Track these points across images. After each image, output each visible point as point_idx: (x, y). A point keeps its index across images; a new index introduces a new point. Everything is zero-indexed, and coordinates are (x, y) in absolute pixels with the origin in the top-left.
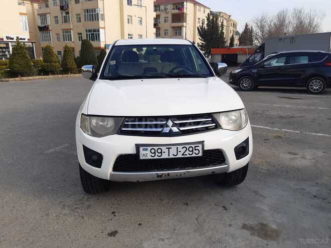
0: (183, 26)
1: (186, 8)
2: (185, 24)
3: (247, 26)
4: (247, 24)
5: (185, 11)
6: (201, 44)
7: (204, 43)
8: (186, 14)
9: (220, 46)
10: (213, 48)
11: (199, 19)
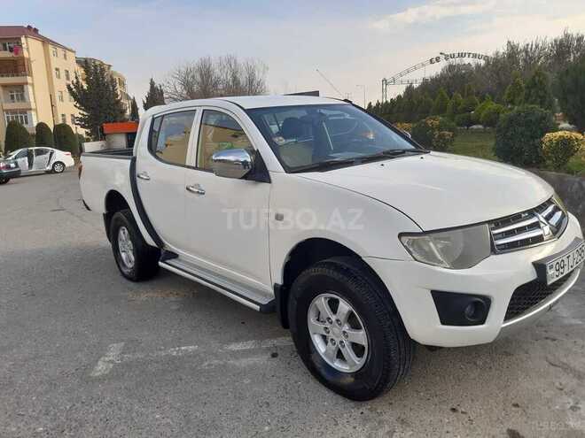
0: (27, 84)
1: (28, 49)
2: (29, 79)
3: (152, 84)
4: (152, 80)
5: (26, 54)
6: (80, 116)
7: (85, 113)
8: (29, 59)
9: (118, 119)
10: (106, 123)
11: (57, 69)
